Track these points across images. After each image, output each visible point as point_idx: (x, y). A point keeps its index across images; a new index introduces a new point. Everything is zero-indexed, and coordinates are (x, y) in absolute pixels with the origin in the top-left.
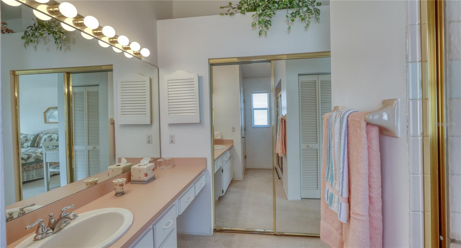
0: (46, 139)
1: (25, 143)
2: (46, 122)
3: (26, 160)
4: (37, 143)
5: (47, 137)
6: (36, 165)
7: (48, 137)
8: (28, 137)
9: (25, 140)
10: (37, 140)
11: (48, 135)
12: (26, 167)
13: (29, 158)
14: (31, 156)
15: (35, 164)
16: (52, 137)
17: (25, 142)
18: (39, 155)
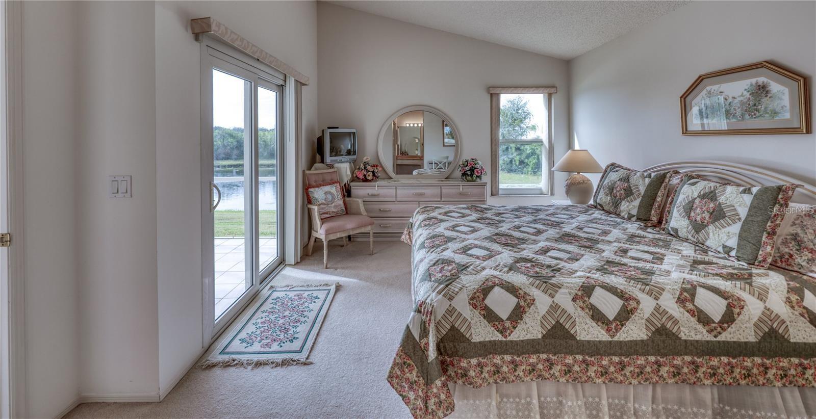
0: (693, 201)
1: (623, 203)
2: (686, 130)
3: (613, 326)
4: (659, 207)
5: (696, 195)
6: (657, 362)
7: (703, 197)
8: (634, 180)
9: (623, 192)
10: (659, 199)
11: (702, 186)
12: (611, 362)
13: (627, 319)
14: (636, 309)
15: (652, 359)
16: (722, 199)
17: (624, 198)
18: (671, 312)
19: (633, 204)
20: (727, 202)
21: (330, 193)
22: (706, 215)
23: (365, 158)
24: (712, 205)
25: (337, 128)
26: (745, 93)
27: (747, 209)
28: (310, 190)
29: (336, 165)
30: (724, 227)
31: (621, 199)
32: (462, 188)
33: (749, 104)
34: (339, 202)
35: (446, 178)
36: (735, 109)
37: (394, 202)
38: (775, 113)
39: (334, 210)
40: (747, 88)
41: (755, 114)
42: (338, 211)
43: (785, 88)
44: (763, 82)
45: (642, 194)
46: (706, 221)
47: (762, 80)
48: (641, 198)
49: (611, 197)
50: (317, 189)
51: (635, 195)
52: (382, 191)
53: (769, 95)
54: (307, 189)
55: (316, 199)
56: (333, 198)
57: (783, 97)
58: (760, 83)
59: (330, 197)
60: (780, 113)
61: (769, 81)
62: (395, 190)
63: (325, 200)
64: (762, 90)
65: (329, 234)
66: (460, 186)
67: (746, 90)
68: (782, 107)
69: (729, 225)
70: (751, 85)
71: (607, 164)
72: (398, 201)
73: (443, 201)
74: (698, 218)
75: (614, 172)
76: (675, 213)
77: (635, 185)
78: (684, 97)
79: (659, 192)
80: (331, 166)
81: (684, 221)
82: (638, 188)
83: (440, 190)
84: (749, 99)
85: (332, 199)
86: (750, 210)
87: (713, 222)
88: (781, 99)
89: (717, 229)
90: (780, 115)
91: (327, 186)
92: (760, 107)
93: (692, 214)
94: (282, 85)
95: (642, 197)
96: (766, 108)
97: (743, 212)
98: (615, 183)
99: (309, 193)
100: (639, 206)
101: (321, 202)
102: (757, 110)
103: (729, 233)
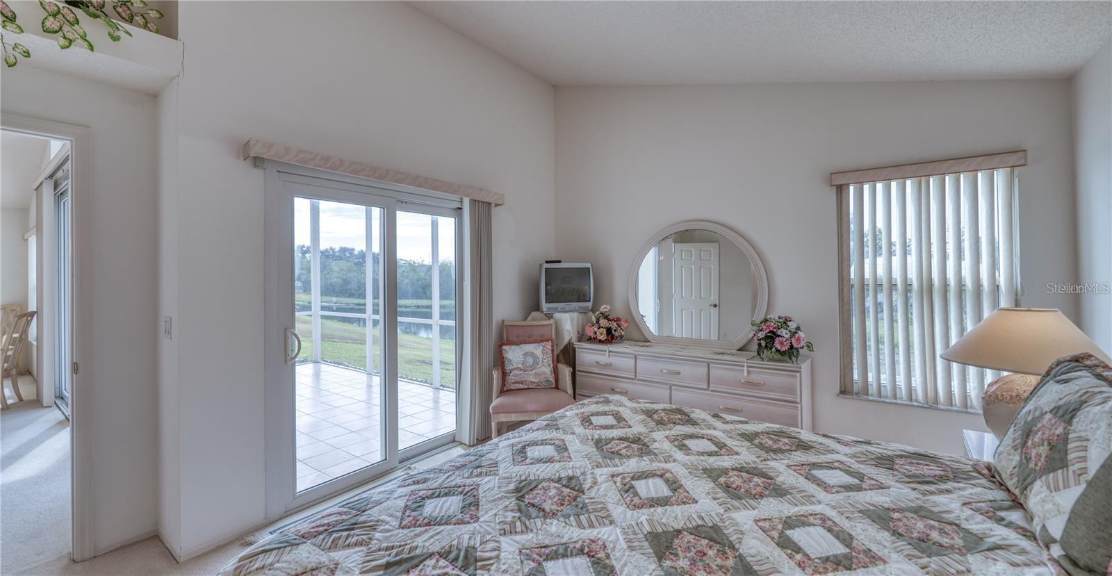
19: (1059, 499)
21: (532, 355)
23: (603, 307)
25: (560, 262)
28: (504, 347)
29: (557, 315)
32: (748, 372)
34: (544, 369)
35: (739, 350)
37: (632, 379)
39: (534, 380)
42: (541, 382)
45: (1092, 475)
48: (1084, 486)
49: (1021, 457)
50: (513, 347)
51: (1071, 469)
52: (616, 360)
54: (500, 346)
55: (510, 360)
56: (536, 362)
59: (530, 360)
62: (633, 361)
63: (522, 364)
65: (498, 413)
66: (744, 366)
71: (1058, 357)
72: (639, 380)
73: (712, 391)
75: (1058, 382)
77: (1080, 439)
80: (550, 316)
82: (1085, 449)
83: (706, 369)
85: (533, 364)
91: (531, 345)
94: (458, 208)
95: (1090, 484)
98: (1043, 414)
99: (503, 351)
100: (1073, 511)
101: (515, 366)
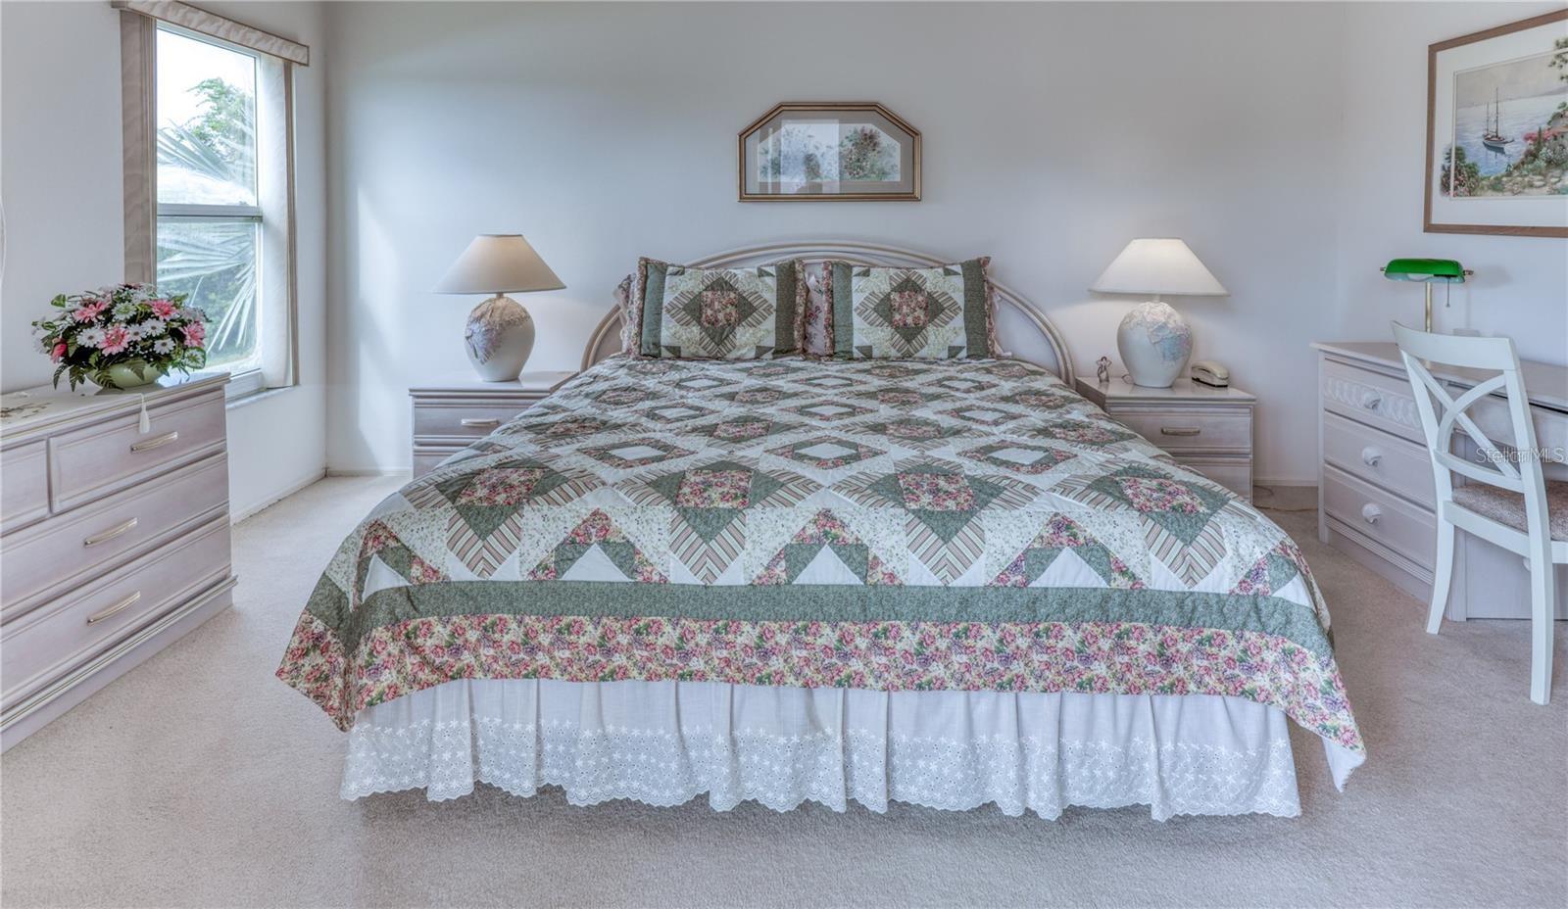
0: (887, 299)
1: (739, 330)
2: (745, 193)
5: (885, 288)
7: (899, 289)
8: (745, 284)
9: (729, 310)
17: (739, 322)
19: (763, 326)
20: (937, 289)
22: (920, 313)
24: (920, 298)
26: (846, 142)
27: (962, 294)
30: (946, 323)
31: (731, 326)
32: (151, 420)
33: (851, 159)
36: (829, 164)
38: (884, 173)
40: (849, 134)
41: (858, 174)
43: (895, 142)
44: (871, 131)
45: (775, 305)
46: (921, 322)
47: (870, 127)
48: (775, 313)
49: (700, 325)
51: (760, 310)
53: (878, 149)
57: (894, 154)
58: (868, 132)
60: (889, 174)
61: (879, 130)
64: (868, 141)
66: (138, 411)
67: (847, 138)
68: (892, 166)
69: (952, 318)
70: (856, 132)
74: (909, 320)
75: (675, 275)
76: (857, 321)
77: (752, 294)
78: (744, 136)
79: (798, 297)
81: (882, 331)
82: (760, 297)
84: (851, 151)
86: (966, 296)
87: (931, 321)
88: (891, 156)
89: (940, 329)
90: (889, 176)
92: (864, 164)
93: (897, 317)
95: (777, 311)
96: (872, 166)
97: (959, 298)
98: (700, 295)
100: (777, 328)
102: (861, 168)
103: (954, 329)
